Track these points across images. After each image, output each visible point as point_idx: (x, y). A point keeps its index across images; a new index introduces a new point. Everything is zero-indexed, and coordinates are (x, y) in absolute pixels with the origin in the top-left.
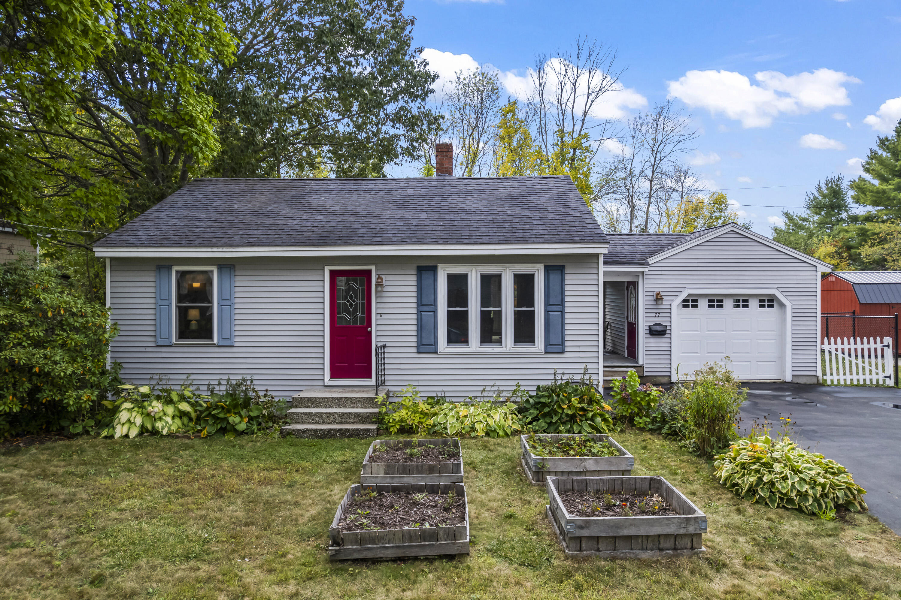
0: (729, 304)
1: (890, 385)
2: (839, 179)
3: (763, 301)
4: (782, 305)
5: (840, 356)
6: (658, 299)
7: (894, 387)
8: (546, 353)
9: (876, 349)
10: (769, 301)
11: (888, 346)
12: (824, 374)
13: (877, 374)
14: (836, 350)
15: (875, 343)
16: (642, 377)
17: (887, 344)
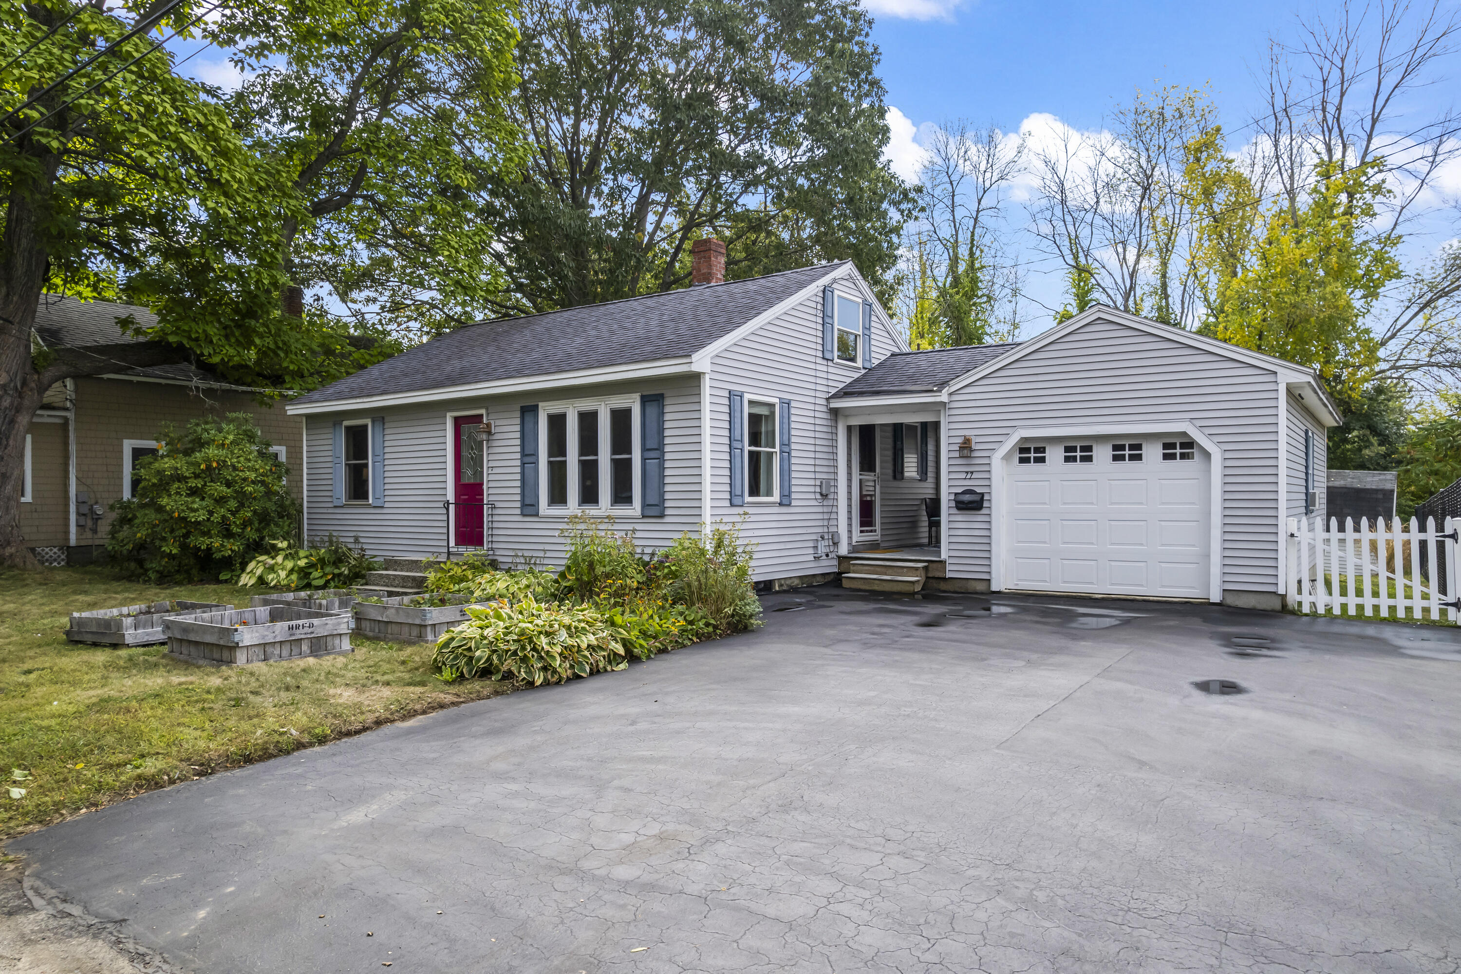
0: (1102, 453)
3: (1172, 446)
4: (1207, 455)
5: (1335, 555)
6: (966, 448)
8: (644, 517)
9: (1423, 544)
10: (1183, 445)
11: (1455, 536)
13: (1425, 597)
15: (1423, 529)
16: (945, 579)
17: (1451, 532)
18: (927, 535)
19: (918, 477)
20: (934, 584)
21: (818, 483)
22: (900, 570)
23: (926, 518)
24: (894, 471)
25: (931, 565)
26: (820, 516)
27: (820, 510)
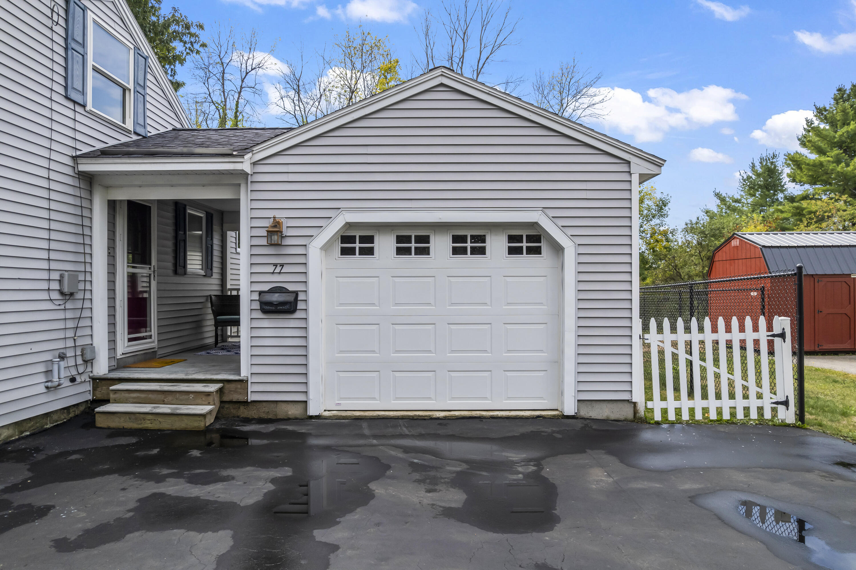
0: (441, 245)
1: (788, 421)
2: (774, 156)
3: (518, 239)
5: (683, 357)
6: (275, 233)
7: (794, 426)
9: (756, 342)
10: (530, 238)
11: (782, 335)
12: (649, 397)
13: (760, 396)
14: (675, 344)
15: (756, 329)
16: (246, 403)
17: (779, 331)
18: (213, 334)
19: (202, 272)
20: (233, 410)
21: (56, 276)
22: (185, 397)
23: (211, 317)
24: (175, 265)
25: (227, 386)
26: (60, 325)
27: (61, 315)
